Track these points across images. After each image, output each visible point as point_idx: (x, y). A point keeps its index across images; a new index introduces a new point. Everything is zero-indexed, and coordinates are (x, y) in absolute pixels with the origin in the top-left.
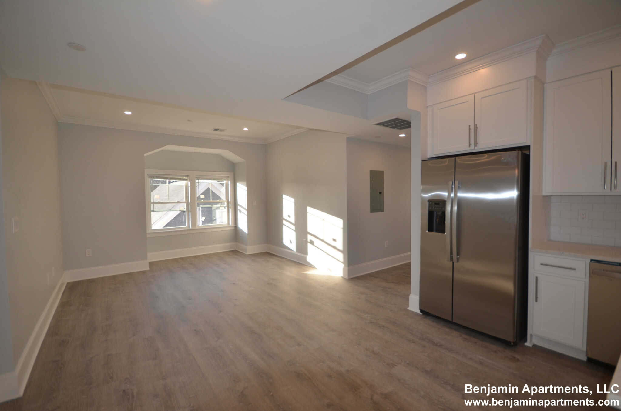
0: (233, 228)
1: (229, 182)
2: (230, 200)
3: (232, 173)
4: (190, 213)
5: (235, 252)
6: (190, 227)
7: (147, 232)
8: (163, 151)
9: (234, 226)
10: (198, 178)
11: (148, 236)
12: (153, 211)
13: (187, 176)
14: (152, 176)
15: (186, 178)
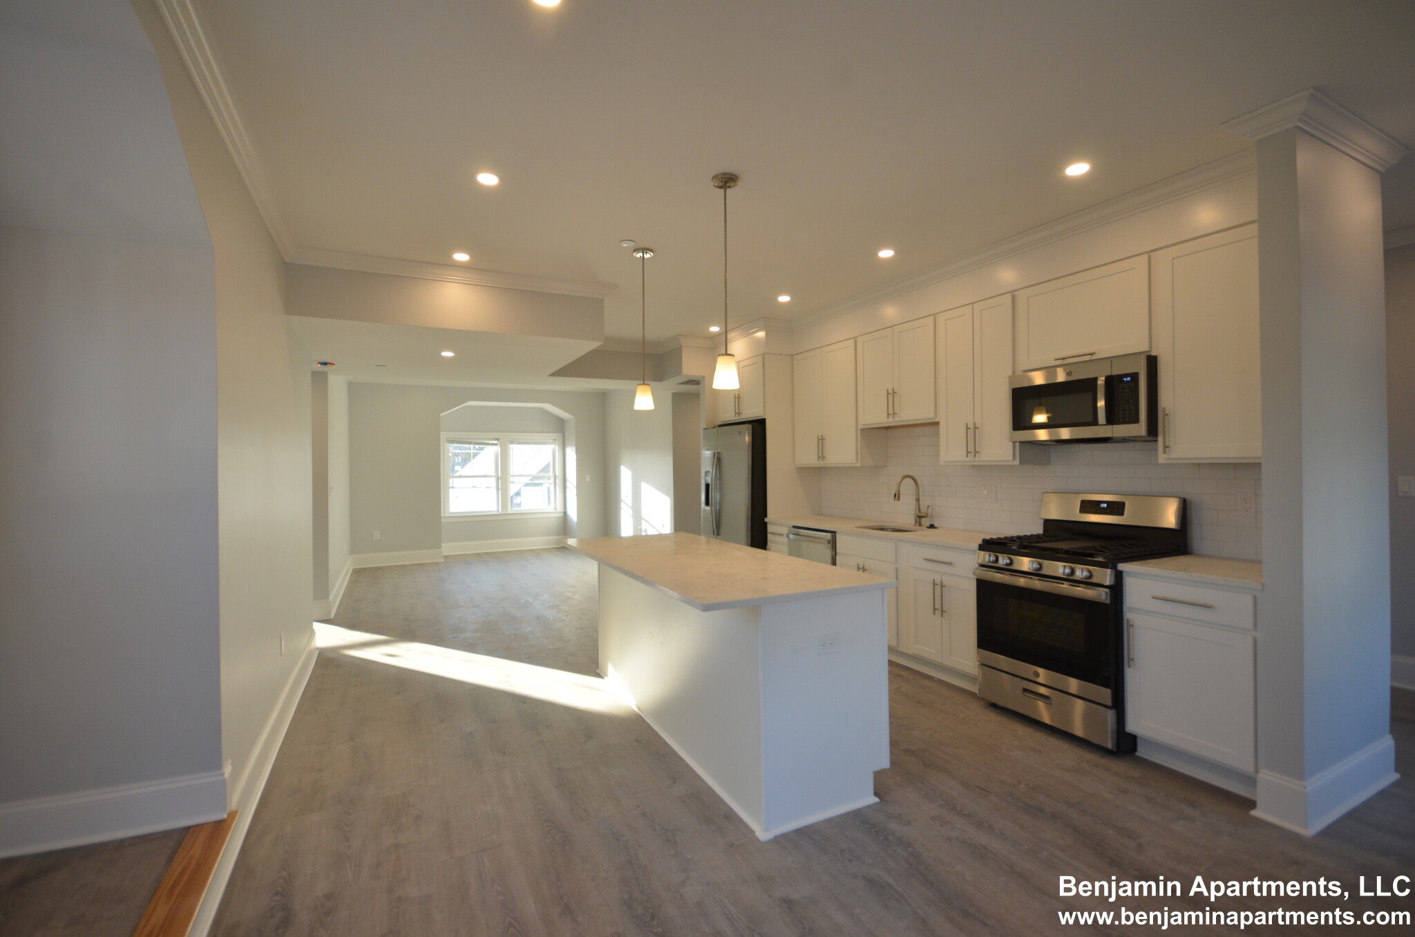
0: (561, 515)
1: (557, 447)
2: (557, 474)
3: (561, 434)
4: (500, 491)
5: (563, 549)
6: (500, 510)
7: (442, 515)
8: (465, 406)
9: (563, 511)
10: (512, 442)
11: (443, 521)
12: (452, 487)
13: (498, 439)
14: (452, 441)
15: (496, 442)
